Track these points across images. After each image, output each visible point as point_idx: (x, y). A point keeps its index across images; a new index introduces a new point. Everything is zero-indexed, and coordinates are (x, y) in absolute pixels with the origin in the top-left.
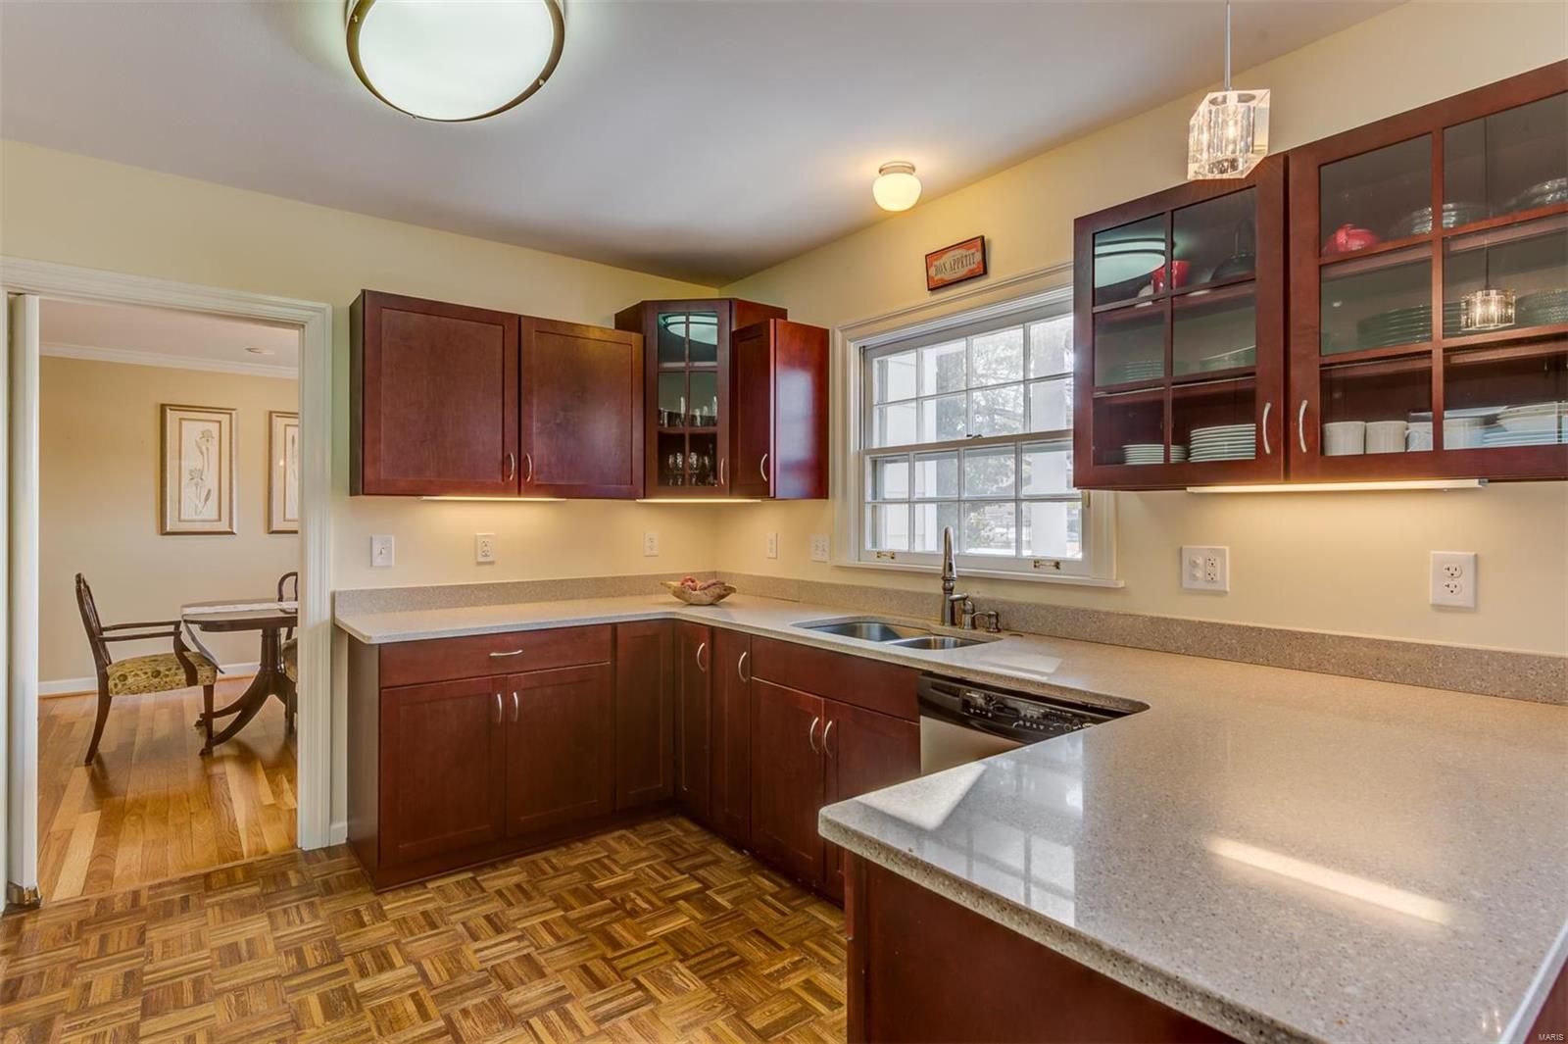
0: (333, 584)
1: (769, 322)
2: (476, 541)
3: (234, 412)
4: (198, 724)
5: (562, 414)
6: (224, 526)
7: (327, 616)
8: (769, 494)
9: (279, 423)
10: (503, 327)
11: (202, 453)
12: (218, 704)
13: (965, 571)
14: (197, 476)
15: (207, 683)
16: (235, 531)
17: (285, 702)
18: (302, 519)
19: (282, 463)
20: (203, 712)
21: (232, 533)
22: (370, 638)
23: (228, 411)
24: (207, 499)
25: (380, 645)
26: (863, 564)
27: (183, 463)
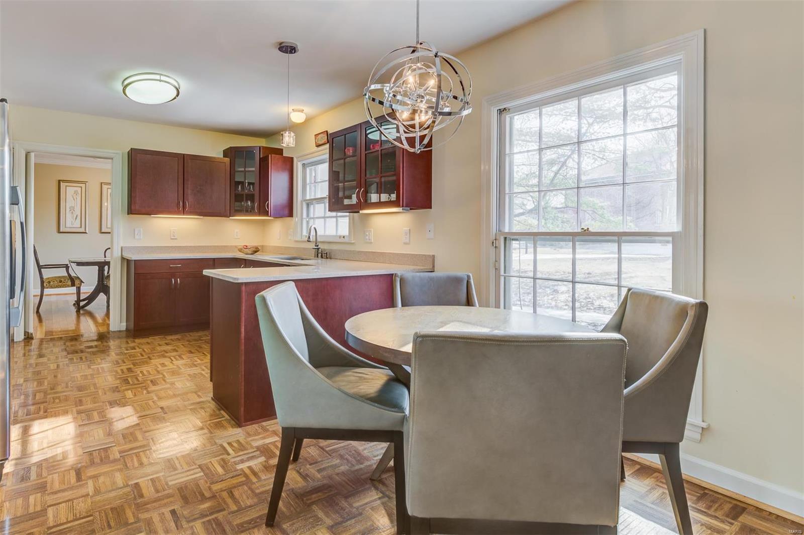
0: (122, 244)
1: (268, 156)
2: (170, 232)
3: (87, 183)
4: (74, 305)
5: (199, 187)
6: (82, 230)
7: (120, 254)
8: (268, 215)
9: (105, 187)
10: (178, 158)
11: (74, 199)
12: (82, 297)
13: (322, 240)
14: (72, 209)
15: (78, 286)
16: (87, 232)
17: (106, 295)
18: (112, 228)
19: (106, 204)
20: (76, 300)
21: (86, 233)
22: (131, 258)
23: (85, 183)
24: (76, 218)
25: (135, 260)
26: (302, 240)
27: (67, 204)
